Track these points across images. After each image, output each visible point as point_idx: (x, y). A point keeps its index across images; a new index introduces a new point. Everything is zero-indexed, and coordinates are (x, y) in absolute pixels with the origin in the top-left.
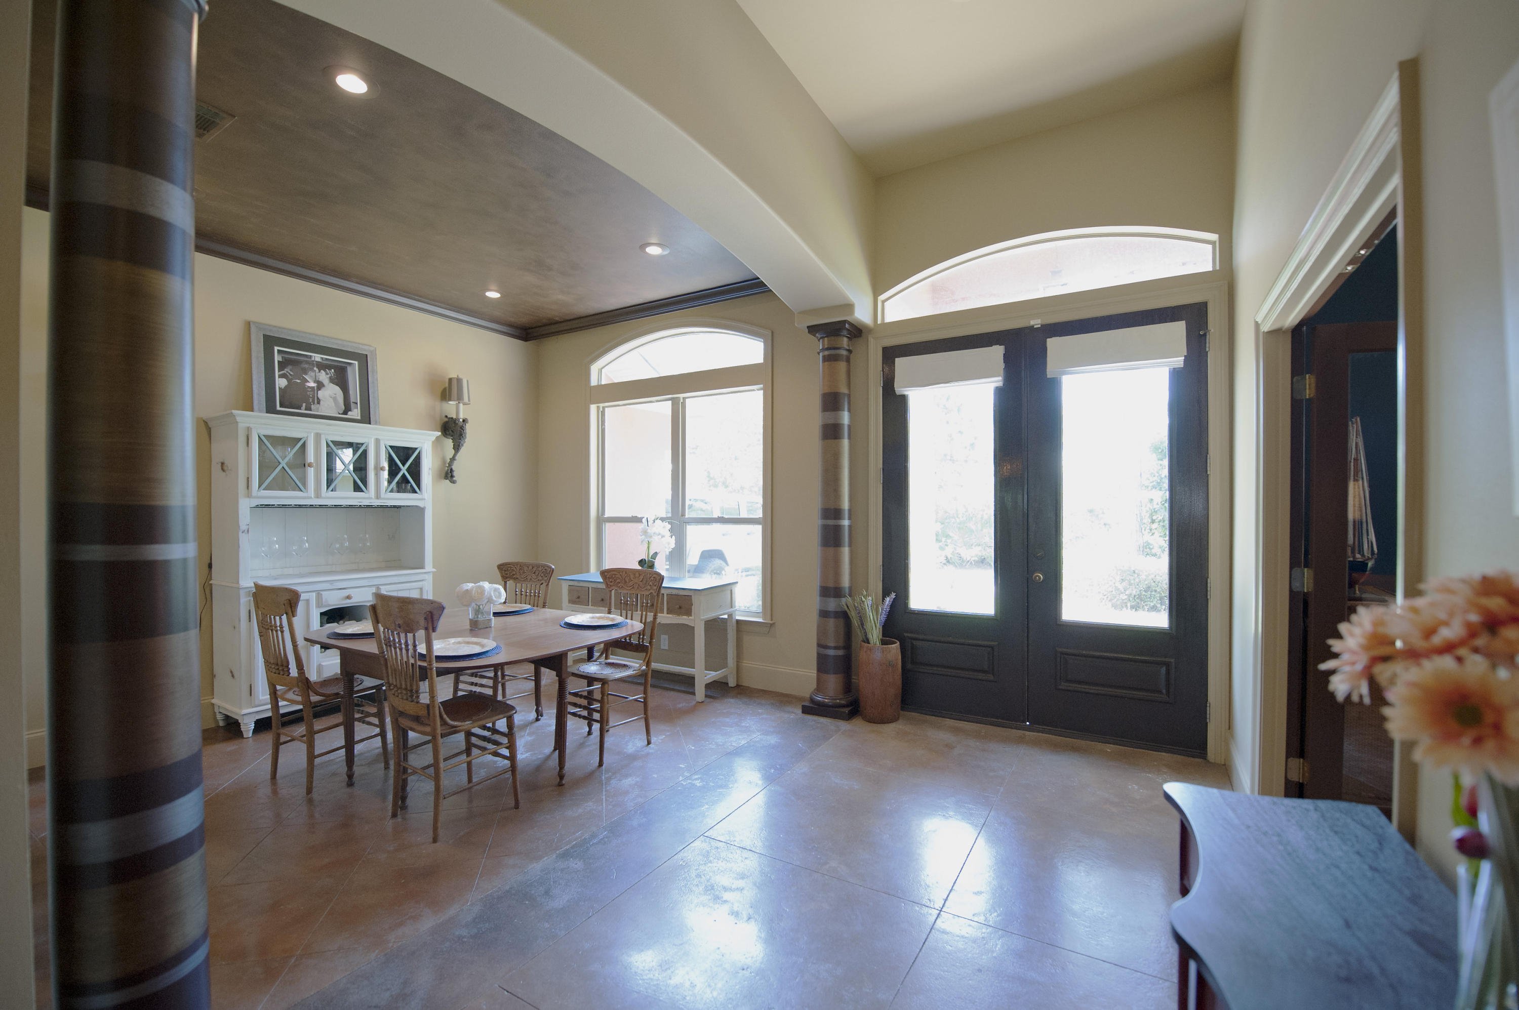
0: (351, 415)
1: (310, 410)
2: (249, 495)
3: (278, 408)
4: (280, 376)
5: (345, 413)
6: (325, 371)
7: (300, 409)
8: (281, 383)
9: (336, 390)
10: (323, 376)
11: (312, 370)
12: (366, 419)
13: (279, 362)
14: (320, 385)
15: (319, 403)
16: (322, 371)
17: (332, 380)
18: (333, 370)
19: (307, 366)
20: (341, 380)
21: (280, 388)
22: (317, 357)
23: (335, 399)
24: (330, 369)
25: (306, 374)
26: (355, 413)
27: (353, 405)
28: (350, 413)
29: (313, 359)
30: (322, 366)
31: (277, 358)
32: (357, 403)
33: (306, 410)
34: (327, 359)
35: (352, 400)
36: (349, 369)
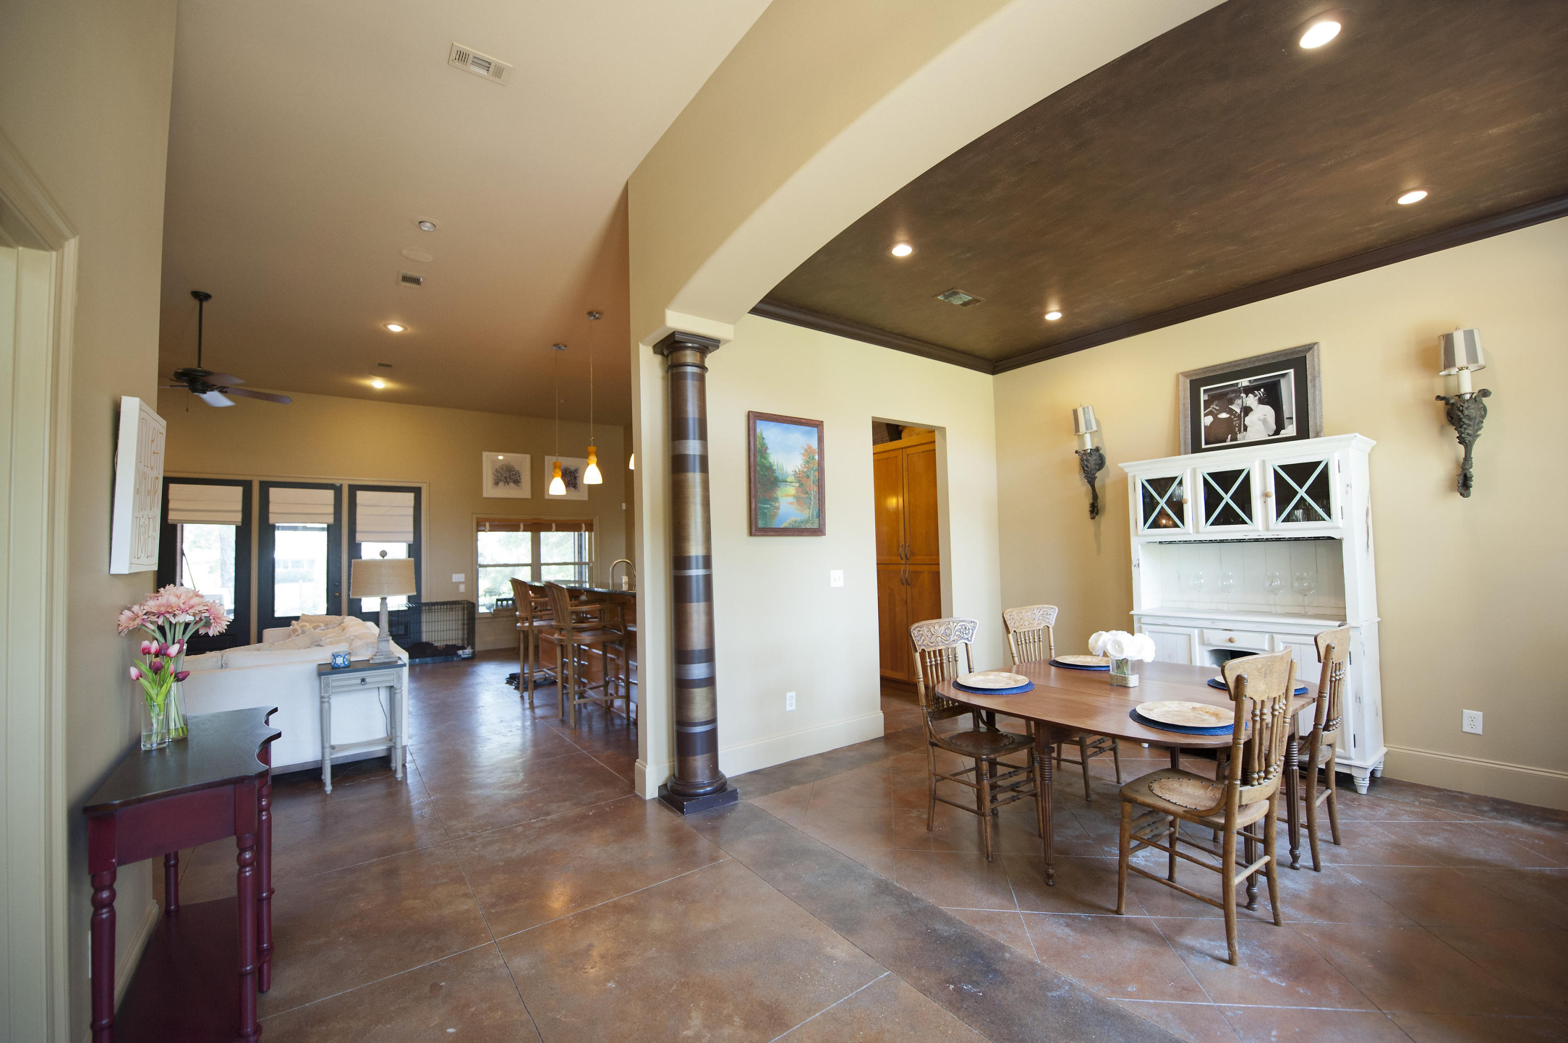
0: (1284, 434)
1: (1236, 440)
2: (1137, 535)
3: (1204, 446)
4: (1205, 415)
5: (1277, 432)
6: (1253, 393)
7: (1225, 442)
8: (1206, 421)
9: (1268, 412)
10: (1251, 400)
11: (1239, 397)
12: (1303, 433)
13: (1205, 401)
14: (1247, 410)
15: (1245, 429)
16: (1250, 395)
17: (1261, 401)
18: (1262, 390)
19: (1233, 395)
20: (1272, 397)
21: (1205, 426)
22: (1245, 382)
23: (1264, 421)
24: (1259, 390)
25: (1232, 403)
26: (1290, 430)
27: (1286, 422)
28: (1282, 432)
29: (1240, 386)
30: (1248, 390)
31: (1203, 397)
32: (1292, 418)
33: (1231, 441)
34: (1255, 380)
35: (1286, 415)
36: (1283, 382)
